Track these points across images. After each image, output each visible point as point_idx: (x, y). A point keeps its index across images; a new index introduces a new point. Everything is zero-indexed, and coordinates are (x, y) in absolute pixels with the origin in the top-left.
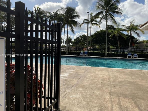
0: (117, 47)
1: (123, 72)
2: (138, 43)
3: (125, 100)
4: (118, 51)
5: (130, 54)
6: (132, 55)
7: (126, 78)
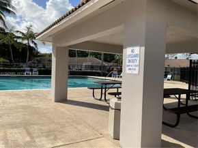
0: (11, 61)
1: (16, 94)
2: (39, 56)
3: (15, 131)
4: (12, 66)
5: (28, 71)
6: (31, 71)
7: (20, 102)
